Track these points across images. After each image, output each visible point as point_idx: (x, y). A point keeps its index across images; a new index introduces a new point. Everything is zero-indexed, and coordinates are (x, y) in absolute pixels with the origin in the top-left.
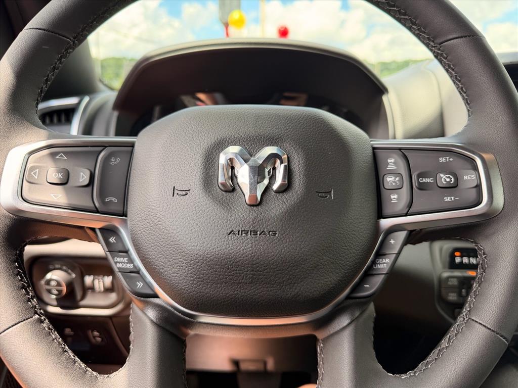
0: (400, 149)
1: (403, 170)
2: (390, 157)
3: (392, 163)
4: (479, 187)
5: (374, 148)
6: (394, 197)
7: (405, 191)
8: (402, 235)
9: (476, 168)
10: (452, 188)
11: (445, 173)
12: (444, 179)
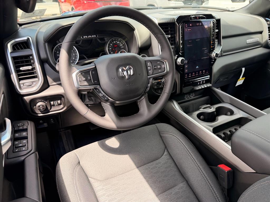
0: (150, 61)
1: (151, 66)
2: (148, 63)
3: (149, 64)
4: (165, 68)
5: (145, 61)
6: (150, 71)
7: (152, 70)
8: (152, 79)
9: (164, 64)
10: (160, 68)
11: (159, 65)
12: (159, 67)
